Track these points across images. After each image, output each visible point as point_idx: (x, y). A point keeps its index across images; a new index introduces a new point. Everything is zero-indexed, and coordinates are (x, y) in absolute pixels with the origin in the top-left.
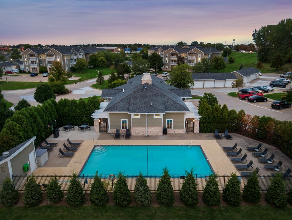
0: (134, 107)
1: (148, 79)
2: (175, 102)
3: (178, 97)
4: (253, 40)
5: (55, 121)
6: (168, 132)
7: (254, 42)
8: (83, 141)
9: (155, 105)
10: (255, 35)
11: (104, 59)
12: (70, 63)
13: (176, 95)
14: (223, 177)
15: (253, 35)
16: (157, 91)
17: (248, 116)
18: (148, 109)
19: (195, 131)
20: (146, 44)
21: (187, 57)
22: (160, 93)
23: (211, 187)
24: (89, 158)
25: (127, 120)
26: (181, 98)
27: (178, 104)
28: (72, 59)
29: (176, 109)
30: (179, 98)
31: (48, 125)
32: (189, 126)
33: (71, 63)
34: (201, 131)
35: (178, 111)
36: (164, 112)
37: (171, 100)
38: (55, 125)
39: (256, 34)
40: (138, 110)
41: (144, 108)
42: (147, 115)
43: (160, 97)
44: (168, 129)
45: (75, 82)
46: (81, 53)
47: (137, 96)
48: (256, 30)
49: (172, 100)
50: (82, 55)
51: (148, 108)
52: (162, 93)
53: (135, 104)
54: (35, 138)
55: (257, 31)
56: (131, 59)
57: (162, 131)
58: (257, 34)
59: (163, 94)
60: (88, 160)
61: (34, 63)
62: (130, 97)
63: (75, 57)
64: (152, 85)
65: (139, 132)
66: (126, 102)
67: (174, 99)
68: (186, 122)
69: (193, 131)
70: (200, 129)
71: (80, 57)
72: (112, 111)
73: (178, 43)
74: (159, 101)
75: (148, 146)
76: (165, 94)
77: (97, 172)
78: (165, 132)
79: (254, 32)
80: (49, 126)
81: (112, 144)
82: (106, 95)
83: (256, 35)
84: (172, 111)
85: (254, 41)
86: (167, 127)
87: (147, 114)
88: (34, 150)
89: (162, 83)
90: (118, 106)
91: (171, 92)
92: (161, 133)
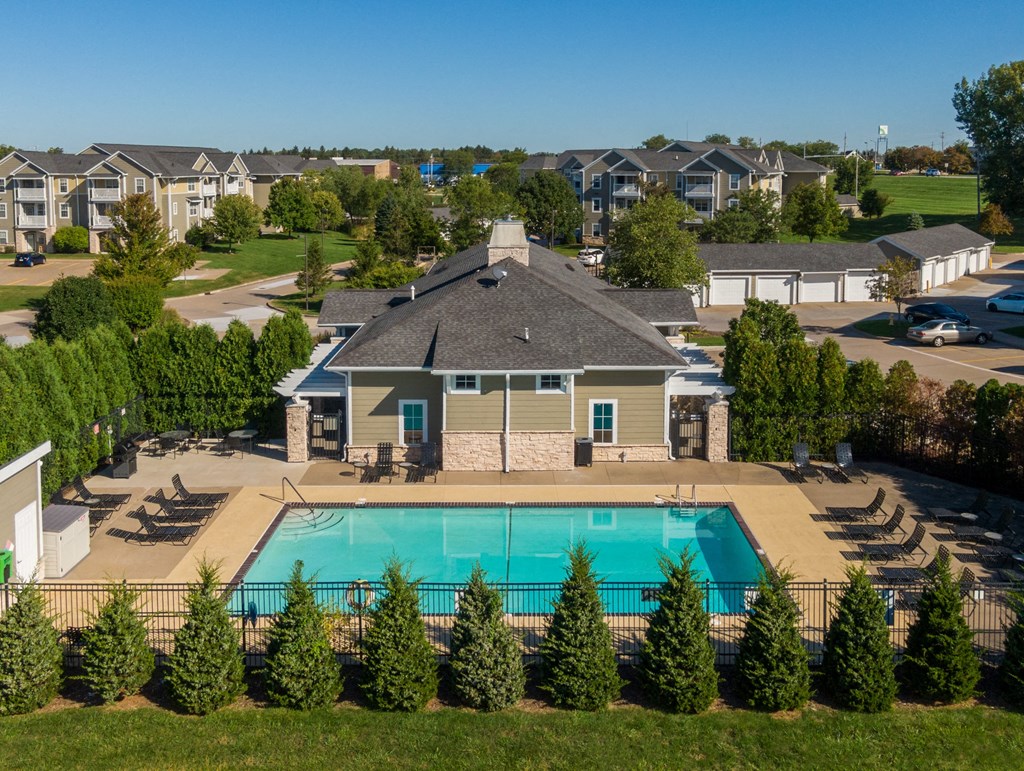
0: (456, 348)
1: (515, 243)
2: (625, 329)
3: (639, 318)
4: (959, 119)
5: (123, 412)
6: (597, 455)
7: (963, 128)
8: (239, 489)
9: (543, 341)
10: (964, 102)
11: (334, 198)
12: (188, 212)
13: (629, 312)
14: (817, 592)
15: (954, 102)
16: (552, 287)
17: (931, 385)
18: (511, 355)
19: (710, 455)
20: (512, 149)
21: (679, 186)
22: (564, 294)
23: (767, 623)
24: (260, 546)
25: (424, 403)
26: (654, 324)
27: (638, 337)
28: (198, 198)
29: (630, 357)
30: (644, 322)
31: (94, 424)
32: (686, 430)
33: (193, 212)
34: (736, 453)
35: (637, 365)
36: (578, 368)
37: (610, 321)
38: (123, 430)
39: (969, 99)
40: (473, 361)
41: (497, 352)
42: (508, 377)
43: (562, 311)
44: (595, 444)
45: (204, 286)
46: (237, 173)
47: (468, 307)
48: (964, 82)
49: (615, 323)
50: (241, 184)
51: (513, 353)
52: (570, 297)
53: (457, 339)
54: (46, 448)
55: (970, 85)
56: (445, 202)
57: (572, 449)
58: (971, 96)
59: (574, 300)
60: (257, 554)
61: (36, 210)
62: (439, 312)
63: (211, 190)
64: (530, 266)
65: (476, 456)
66: (422, 331)
67: (618, 321)
68: (671, 414)
69: (701, 453)
70: (732, 446)
71: (232, 189)
72: (363, 365)
73: (644, 143)
74: (557, 325)
75: (511, 506)
76: (586, 302)
77: (300, 563)
78: (582, 454)
79: (957, 87)
80: (96, 429)
81: (362, 501)
82: (337, 314)
83: (971, 102)
84: (610, 364)
85: (962, 124)
86: (591, 435)
87: (508, 373)
88: (36, 498)
89: (572, 269)
90: (386, 345)
91: (611, 301)
92: (567, 460)
